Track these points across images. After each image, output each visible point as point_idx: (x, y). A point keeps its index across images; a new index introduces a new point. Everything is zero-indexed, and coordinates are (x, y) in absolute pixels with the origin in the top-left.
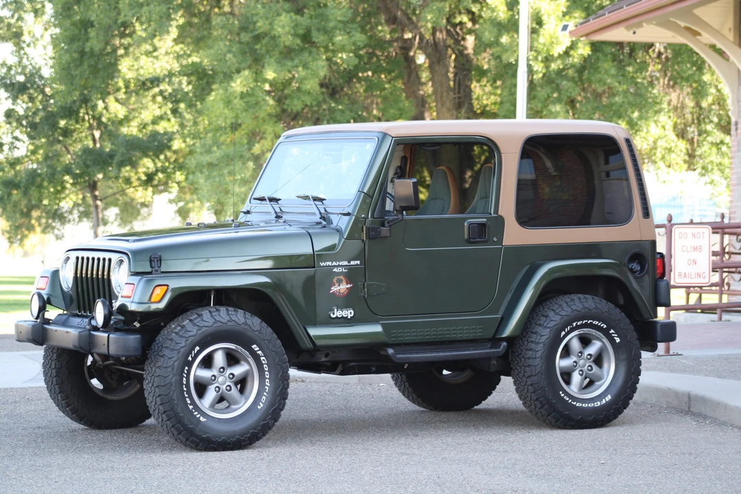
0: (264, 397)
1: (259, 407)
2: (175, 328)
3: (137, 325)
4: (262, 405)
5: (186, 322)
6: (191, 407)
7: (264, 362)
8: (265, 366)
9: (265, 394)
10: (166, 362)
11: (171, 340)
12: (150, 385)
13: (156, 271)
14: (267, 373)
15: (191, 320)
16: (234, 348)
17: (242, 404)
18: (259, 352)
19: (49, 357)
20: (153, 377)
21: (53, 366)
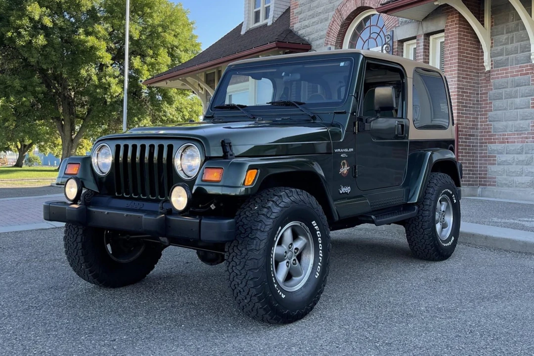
0: (319, 267)
1: (317, 277)
2: (260, 209)
3: (213, 207)
4: (318, 275)
5: (270, 204)
6: (276, 286)
7: (319, 236)
8: (319, 239)
9: (319, 264)
10: (258, 244)
11: (261, 221)
12: (239, 268)
13: (231, 155)
14: (320, 245)
15: (273, 201)
16: (299, 225)
17: (303, 275)
18: (316, 227)
19: (74, 232)
20: (244, 260)
21: (79, 239)
